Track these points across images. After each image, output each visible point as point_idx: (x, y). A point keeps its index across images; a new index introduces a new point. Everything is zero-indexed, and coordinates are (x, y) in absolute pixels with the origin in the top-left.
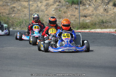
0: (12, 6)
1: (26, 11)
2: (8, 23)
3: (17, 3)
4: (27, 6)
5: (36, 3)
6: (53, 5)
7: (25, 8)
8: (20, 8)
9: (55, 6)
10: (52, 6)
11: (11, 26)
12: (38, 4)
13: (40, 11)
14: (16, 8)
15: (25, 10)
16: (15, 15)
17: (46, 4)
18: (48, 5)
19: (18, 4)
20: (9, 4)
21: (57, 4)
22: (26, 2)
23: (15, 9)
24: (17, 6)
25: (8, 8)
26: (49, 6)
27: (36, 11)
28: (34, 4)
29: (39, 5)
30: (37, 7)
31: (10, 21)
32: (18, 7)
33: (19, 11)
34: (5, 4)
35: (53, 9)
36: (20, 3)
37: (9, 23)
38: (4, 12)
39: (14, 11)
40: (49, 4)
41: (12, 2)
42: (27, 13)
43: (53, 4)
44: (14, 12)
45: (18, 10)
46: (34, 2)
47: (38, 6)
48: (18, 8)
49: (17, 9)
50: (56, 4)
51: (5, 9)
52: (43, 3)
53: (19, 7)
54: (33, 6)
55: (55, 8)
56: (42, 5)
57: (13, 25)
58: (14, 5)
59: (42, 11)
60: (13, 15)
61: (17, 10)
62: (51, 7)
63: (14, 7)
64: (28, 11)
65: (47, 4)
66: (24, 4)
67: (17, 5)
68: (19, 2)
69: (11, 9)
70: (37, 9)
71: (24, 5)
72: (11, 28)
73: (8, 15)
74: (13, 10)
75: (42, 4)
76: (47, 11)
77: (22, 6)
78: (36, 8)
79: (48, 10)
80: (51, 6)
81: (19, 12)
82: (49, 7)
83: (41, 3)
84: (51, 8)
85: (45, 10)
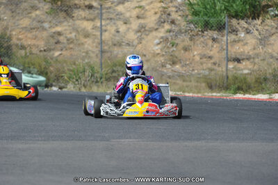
0: (53, 30)
1: (89, 44)
2: (47, 74)
3: (65, 23)
4: (90, 31)
5: (115, 24)
6: (157, 29)
7: (87, 36)
8: (73, 34)
9: (162, 33)
10: (154, 33)
11: (54, 81)
12: (119, 26)
13: (123, 44)
14: (63, 34)
15: (86, 40)
16: (61, 54)
17: (139, 26)
18: (143, 29)
19: (69, 26)
20: (46, 25)
21: (167, 27)
22: (88, 20)
23: (61, 38)
24: (66, 30)
25: (45, 34)
26: (147, 33)
27: (115, 45)
28: (109, 27)
29: (122, 28)
30: (117, 34)
31: (52, 69)
32: (68, 32)
33: (72, 42)
34: (35, 24)
35: (157, 41)
36: (74, 25)
37: (49, 74)
38: (34, 45)
39: (58, 42)
40: (147, 28)
41: (54, 21)
42: (90, 48)
43: (156, 27)
44: (58, 46)
45: (70, 41)
46: (108, 21)
47: (118, 32)
48: (69, 36)
49: (66, 37)
50: (163, 27)
51: (36, 38)
52: (131, 23)
53: (71, 33)
54: (105, 31)
55: (162, 38)
56: (129, 29)
57: (58, 78)
58: (59, 29)
59: (128, 44)
60: (57, 54)
61: (65, 41)
62: (151, 34)
63: (59, 34)
64: (93, 42)
65: (142, 27)
66: (83, 27)
67: (67, 28)
68: (71, 21)
69: (52, 37)
70: (117, 38)
71: (84, 29)
72: (55, 86)
73: (45, 53)
74: (56, 41)
75: (128, 26)
76: (140, 45)
77: (79, 30)
78: (114, 35)
79: (144, 42)
80: (151, 31)
81: (71, 46)
82: (147, 35)
83: (125, 23)
84: (150, 37)
85: (136, 42)
